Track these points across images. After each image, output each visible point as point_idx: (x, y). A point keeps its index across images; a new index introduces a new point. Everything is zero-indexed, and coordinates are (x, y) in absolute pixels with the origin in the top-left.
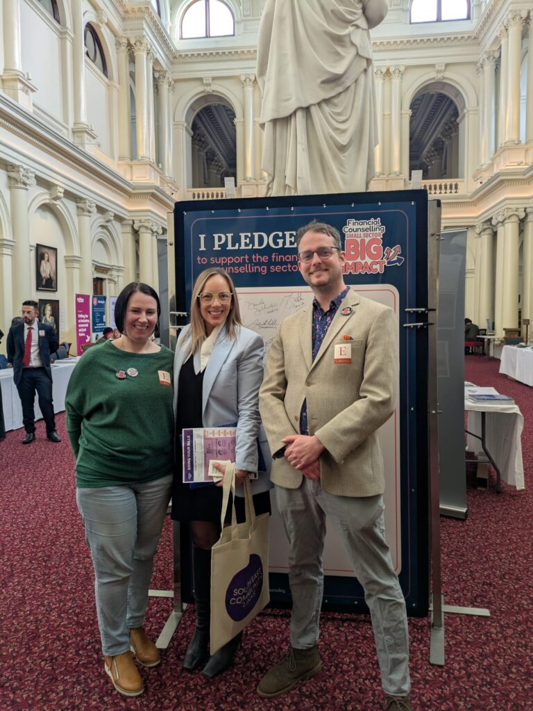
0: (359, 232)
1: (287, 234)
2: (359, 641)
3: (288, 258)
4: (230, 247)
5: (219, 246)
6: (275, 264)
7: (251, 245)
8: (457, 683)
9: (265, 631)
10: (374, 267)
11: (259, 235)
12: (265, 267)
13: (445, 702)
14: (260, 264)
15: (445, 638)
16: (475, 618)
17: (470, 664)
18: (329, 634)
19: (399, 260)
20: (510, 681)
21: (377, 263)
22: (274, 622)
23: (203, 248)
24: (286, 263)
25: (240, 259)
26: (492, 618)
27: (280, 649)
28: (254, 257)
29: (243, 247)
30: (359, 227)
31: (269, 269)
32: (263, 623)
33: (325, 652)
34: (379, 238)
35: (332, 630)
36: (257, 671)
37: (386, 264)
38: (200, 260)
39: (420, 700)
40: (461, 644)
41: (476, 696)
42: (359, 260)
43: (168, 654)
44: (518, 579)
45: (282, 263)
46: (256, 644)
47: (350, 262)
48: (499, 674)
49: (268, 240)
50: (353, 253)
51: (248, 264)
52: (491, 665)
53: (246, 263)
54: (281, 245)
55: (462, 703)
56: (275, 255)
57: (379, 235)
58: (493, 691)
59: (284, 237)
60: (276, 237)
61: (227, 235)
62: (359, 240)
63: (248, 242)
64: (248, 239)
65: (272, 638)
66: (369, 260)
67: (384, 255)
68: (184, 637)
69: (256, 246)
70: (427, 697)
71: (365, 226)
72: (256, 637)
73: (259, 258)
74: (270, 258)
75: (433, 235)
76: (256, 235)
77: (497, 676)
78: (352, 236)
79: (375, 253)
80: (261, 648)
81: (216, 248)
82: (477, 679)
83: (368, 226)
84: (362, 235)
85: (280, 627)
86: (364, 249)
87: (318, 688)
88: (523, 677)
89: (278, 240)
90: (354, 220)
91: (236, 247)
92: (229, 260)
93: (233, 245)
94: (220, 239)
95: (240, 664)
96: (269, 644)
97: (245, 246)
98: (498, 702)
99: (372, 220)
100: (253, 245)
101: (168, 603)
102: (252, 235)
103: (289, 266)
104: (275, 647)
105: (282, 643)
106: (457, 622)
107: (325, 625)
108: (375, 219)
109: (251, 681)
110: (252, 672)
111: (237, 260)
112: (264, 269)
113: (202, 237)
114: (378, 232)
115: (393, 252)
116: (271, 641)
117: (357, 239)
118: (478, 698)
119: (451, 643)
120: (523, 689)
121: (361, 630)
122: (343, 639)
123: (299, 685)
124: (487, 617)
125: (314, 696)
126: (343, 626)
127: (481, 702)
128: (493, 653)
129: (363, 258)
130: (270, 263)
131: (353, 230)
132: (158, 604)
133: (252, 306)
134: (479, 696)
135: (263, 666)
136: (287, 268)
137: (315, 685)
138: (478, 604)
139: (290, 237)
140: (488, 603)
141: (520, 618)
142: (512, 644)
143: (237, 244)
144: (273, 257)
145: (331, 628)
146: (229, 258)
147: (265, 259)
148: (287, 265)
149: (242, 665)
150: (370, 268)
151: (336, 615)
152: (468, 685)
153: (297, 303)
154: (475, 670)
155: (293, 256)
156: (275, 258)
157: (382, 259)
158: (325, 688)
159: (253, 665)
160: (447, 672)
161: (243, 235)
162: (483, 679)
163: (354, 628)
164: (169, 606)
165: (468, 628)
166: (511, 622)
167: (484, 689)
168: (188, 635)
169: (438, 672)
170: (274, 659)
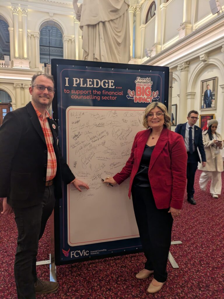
0: (142, 83)
1: (110, 81)
2: (142, 265)
3: (110, 93)
4: (82, 86)
5: (76, 84)
6: (104, 95)
7: (92, 85)
8: (188, 274)
9: (101, 270)
10: (148, 100)
11: (96, 81)
12: (99, 97)
13: (188, 283)
14: (97, 95)
15: (172, 256)
16: (178, 245)
17: (187, 265)
18: (129, 265)
19: (158, 97)
20: (204, 268)
21: (149, 98)
22: (102, 265)
23: (67, 85)
24: (109, 95)
25: (87, 92)
26: (183, 244)
27: (112, 277)
28: (94, 91)
29: (88, 86)
30: (142, 81)
31: (101, 98)
32: (98, 267)
33: (131, 274)
34: (150, 87)
35: (129, 263)
36: (108, 291)
37: (153, 99)
38: (66, 91)
39: (179, 285)
40: (179, 257)
41: (197, 277)
42: (141, 96)
43: (60, 294)
44: (182, 227)
45: (107, 95)
46: (100, 278)
47: (138, 97)
48: (198, 266)
49: (101, 83)
50: (139, 93)
51: (91, 95)
52: (194, 263)
53: (90, 94)
54: (107, 87)
55: (194, 282)
56: (104, 91)
57: (150, 86)
58: (201, 273)
59: (108, 83)
60: (105, 83)
61: (80, 79)
62: (142, 87)
63: (91, 84)
64: (91, 82)
65: (106, 273)
66: (146, 97)
67: (152, 95)
68: (63, 283)
69: (95, 86)
70: (181, 283)
71: (144, 81)
72: (98, 274)
73: (96, 92)
74: (102, 93)
75: (171, 87)
76: (95, 80)
77: (198, 267)
78: (139, 85)
79: (148, 93)
80: (103, 279)
81: (75, 85)
82: (193, 270)
83: (146, 81)
84: (143, 85)
85: (106, 267)
86: (144, 92)
87: (138, 291)
88: (207, 265)
89: (106, 84)
90: (139, 78)
91: (85, 86)
92: (81, 92)
93: (83, 84)
94: (76, 81)
95: (98, 290)
96: (106, 276)
97: (90, 86)
98: (206, 278)
99: (147, 78)
100: (94, 86)
101: (45, 267)
102: (93, 80)
103: (111, 97)
104: (109, 277)
105: (111, 274)
106: (173, 249)
107: (124, 261)
108: (149, 78)
109: (108, 297)
110: (106, 292)
111: (85, 92)
112: (98, 98)
113: (67, 79)
114: (149, 84)
115: (156, 93)
116: (105, 274)
117: (141, 86)
118: (198, 278)
119: (176, 258)
120: (210, 270)
121: (140, 260)
122: (135, 266)
123: (130, 292)
124: (181, 244)
125: (139, 296)
126: (132, 260)
127: (200, 280)
128: (192, 258)
129: (143, 96)
130: (102, 95)
131: (139, 82)
132: (40, 269)
133: (93, 116)
134: (198, 277)
135: (109, 288)
136: (110, 98)
137: (137, 290)
138: (175, 239)
139: (111, 83)
140: (178, 238)
141: (192, 242)
142: (195, 253)
143: (85, 84)
144: (103, 92)
145: (128, 262)
146: (81, 91)
147: (99, 93)
148: (110, 97)
149: (99, 290)
150: (146, 100)
151: (126, 256)
152: (192, 274)
153: (114, 115)
154: (190, 267)
155: (112, 92)
156: (104, 93)
157: (151, 96)
158: (141, 291)
159: (104, 289)
160: (181, 270)
161: (88, 80)
162: (195, 270)
163: (137, 259)
164: (46, 269)
165: (178, 250)
166: (190, 244)
167: (197, 274)
168: (64, 282)
169: (178, 271)
170: (112, 283)
